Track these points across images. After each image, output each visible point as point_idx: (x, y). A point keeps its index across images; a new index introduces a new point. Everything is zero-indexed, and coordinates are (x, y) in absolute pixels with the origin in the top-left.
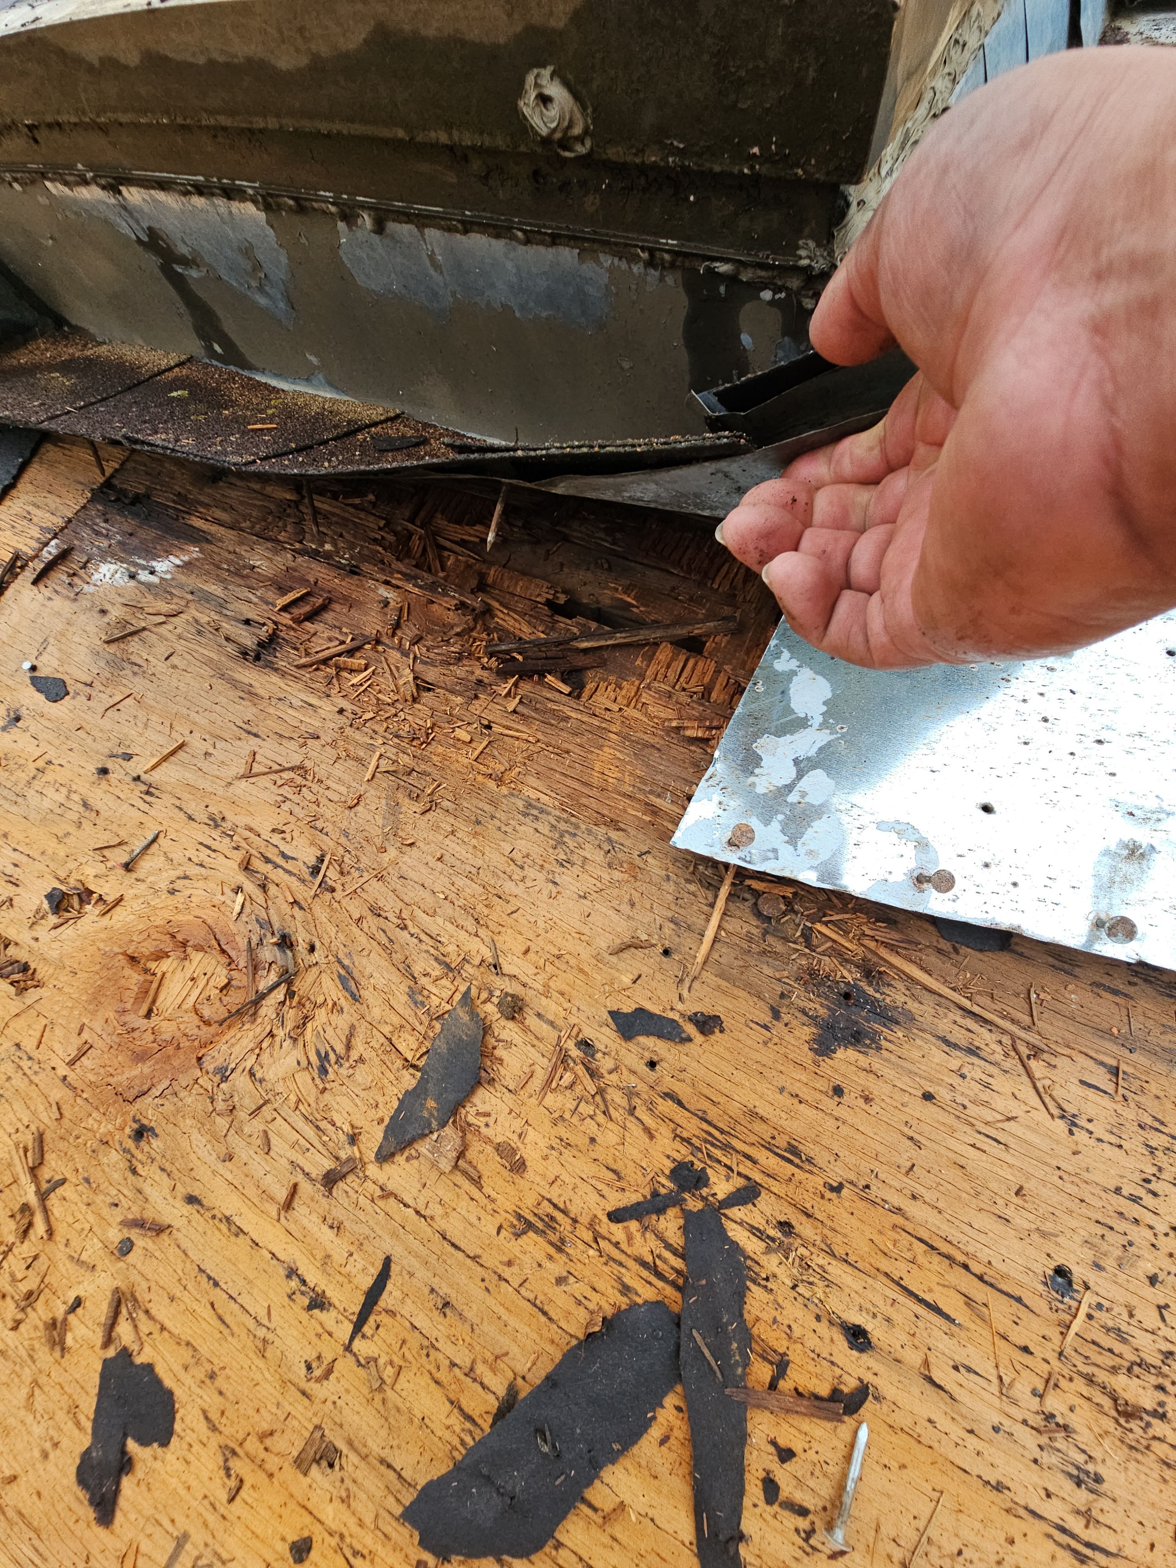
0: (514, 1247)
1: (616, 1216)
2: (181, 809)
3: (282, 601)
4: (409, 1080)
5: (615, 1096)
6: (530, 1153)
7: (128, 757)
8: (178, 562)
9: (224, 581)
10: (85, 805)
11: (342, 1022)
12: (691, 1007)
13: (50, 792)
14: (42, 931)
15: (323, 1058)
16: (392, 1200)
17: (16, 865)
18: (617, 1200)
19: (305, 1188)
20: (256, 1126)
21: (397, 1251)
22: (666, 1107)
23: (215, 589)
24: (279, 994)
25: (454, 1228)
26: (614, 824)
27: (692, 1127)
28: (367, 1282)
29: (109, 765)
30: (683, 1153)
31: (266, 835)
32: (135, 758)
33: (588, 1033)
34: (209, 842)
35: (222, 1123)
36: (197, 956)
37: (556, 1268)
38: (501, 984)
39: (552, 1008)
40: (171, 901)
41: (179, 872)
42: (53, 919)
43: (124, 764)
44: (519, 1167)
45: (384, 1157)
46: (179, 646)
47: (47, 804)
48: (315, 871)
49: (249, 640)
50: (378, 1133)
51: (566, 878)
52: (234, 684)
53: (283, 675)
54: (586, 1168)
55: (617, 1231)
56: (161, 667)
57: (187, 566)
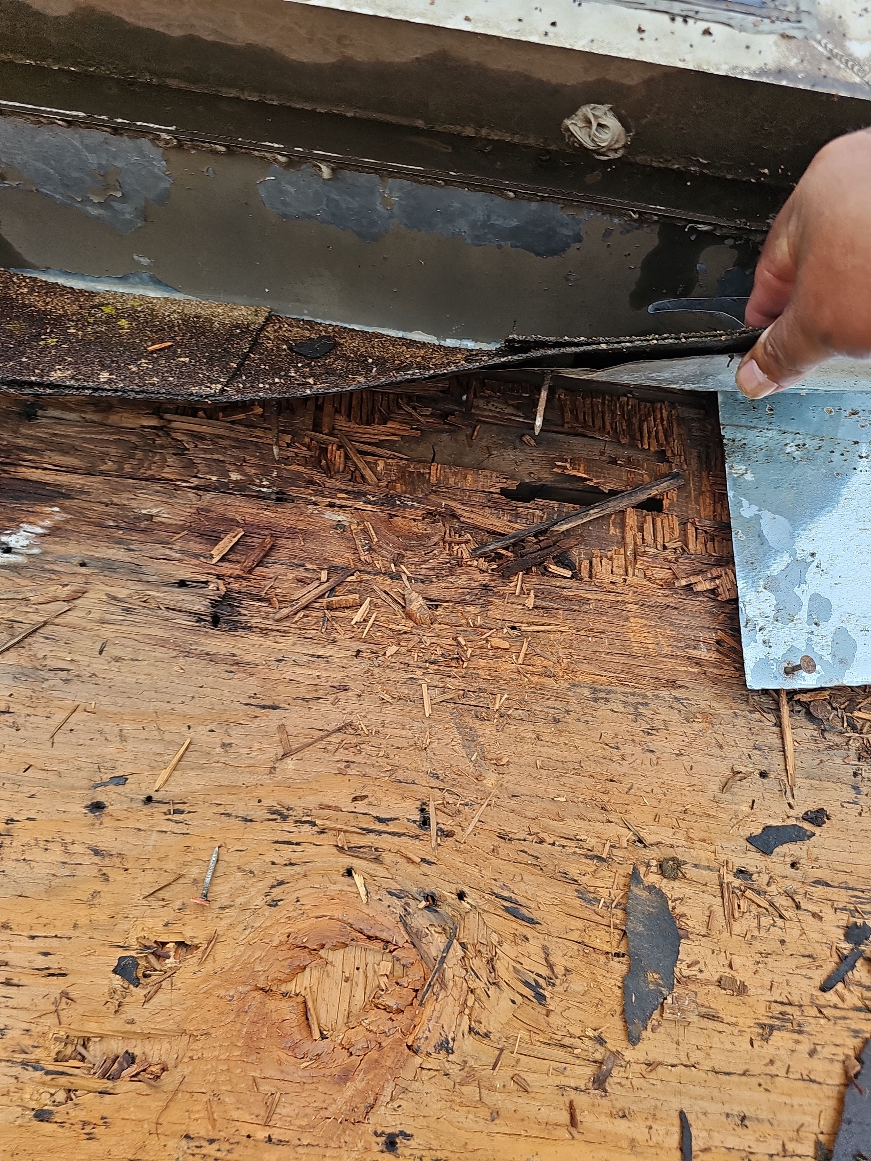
0: (769, 1050)
1: (824, 989)
2: (228, 815)
3: (218, 552)
4: (619, 967)
5: (782, 902)
6: (742, 975)
7: (121, 780)
8: (39, 530)
9: (119, 542)
10: (96, 852)
11: (534, 947)
12: (800, 811)
13: (36, 854)
14: (130, 1011)
15: (535, 987)
16: (660, 1068)
17: (46, 954)
18: (819, 976)
19: (581, 1101)
20: (503, 1074)
21: (686, 1105)
22: (819, 891)
23: (117, 554)
24: (457, 950)
25: (719, 1061)
26: (672, 684)
27: (842, 897)
28: (675, 1139)
29: (100, 797)
30: (844, 918)
31: (347, 805)
32: (131, 779)
33: (738, 862)
34: (286, 837)
35: (470, 1090)
36: (336, 957)
37: (805, 1047)
38: (653, 855)
39: (702, 854)
40: (277, 913)
41: (270, 881)
42: (139, 993)
43: (120, 789)
44: (742, 990)
45: (633, 1039)
46: (108, 632)
47: (41, 871)
48: (425, 823)
49: (200, 605)
50: (617, 1023)
51: (658, 742)
52: (212, 658)
53: (264, 631)
54: (790, 964)
55: (831, 997)
56: (99, 665)
57: (54, 531)
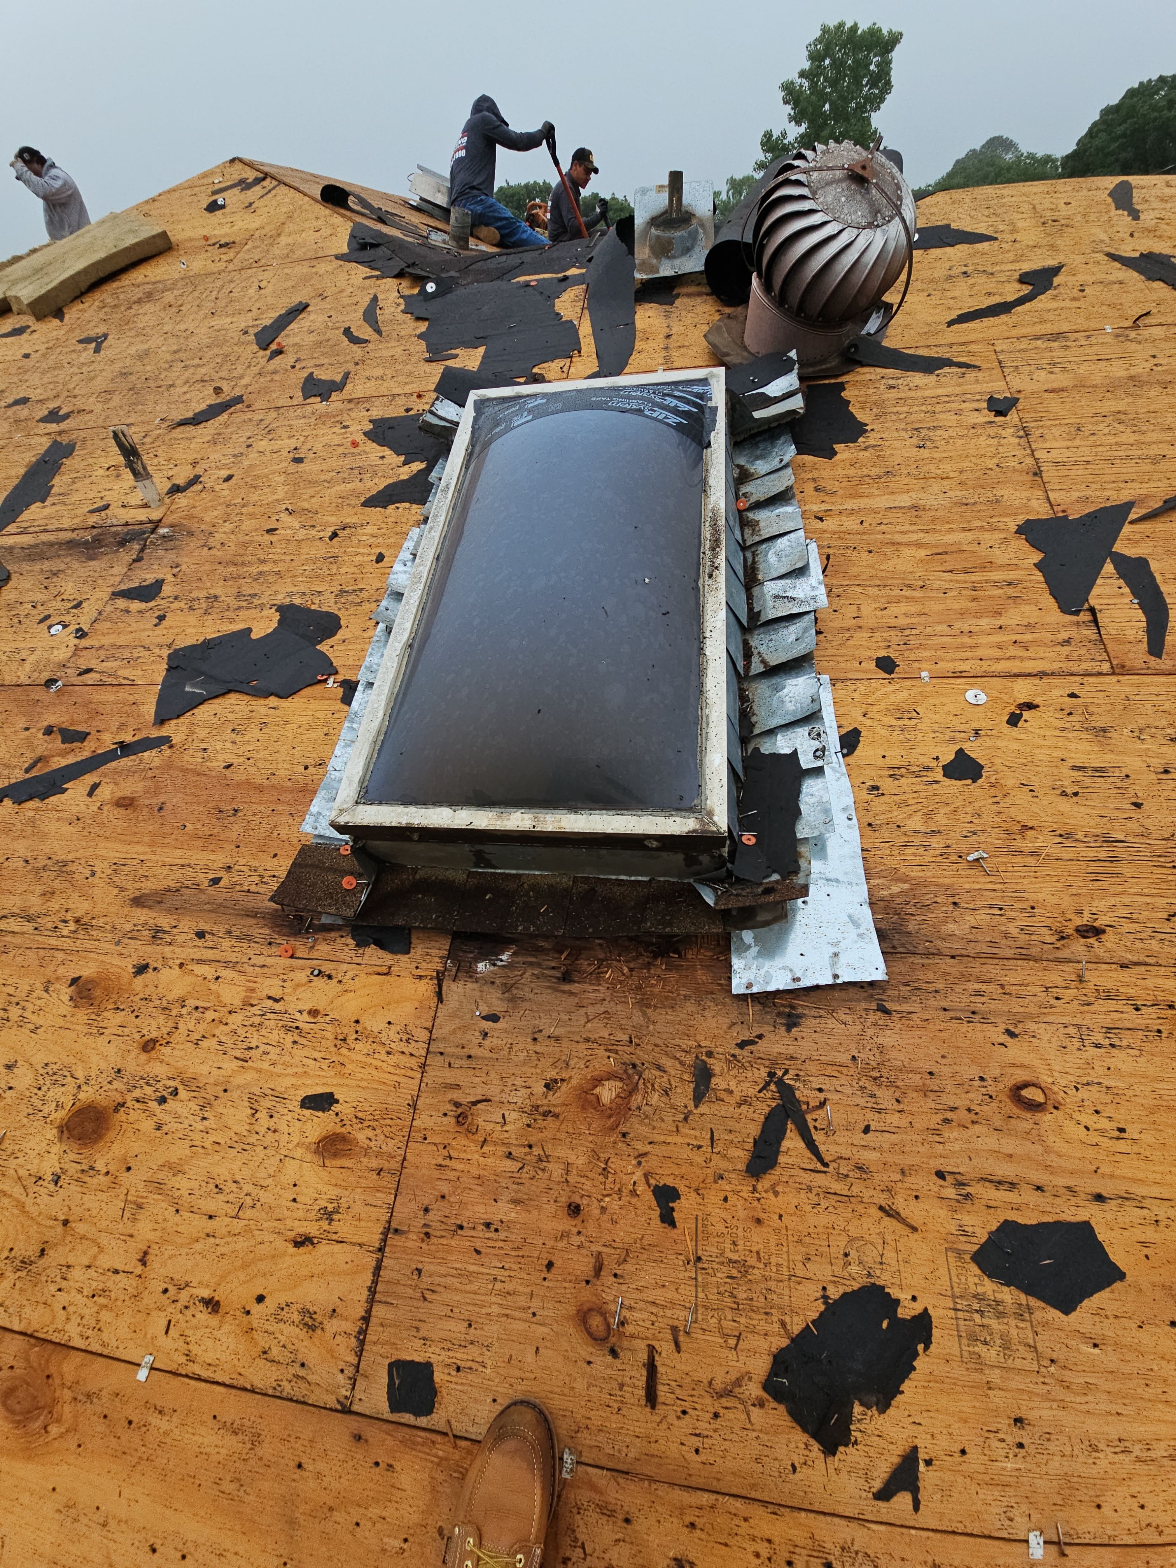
0: (740, 1111)
1: (760, 1092)
2: (572, 1041)
3: (563, 957)
4: (692, 1085)
5: (747, 1064)
6: (732, 1088)
7: (541, 1031)
8: (511, 954)
9: (534, 955)
10: (536, 1052)
11: (665, 1079)
12: (754, 1034)
14: (549, 1098)
15: (666, 1091)
16: (705, 1115)
17: (525, 1082)
18: (758, 1088)
19: (680, 1124)
20: (656, 1117)
21: (712, 1126)
22: (759, 1061)
23: (534, 960)
24: (642, 1081)
25: (723, 1113)
26: (712, 993)
27: (767, 1063)
28: (709, 1136)
29: (535, 1036)
30: (768, 1070)
31: (607, 1037)
32: (544, 1031)
33: (732, 1052)
34: (590, 1047)
35: (647, 1121)
36: (606, 1083)
37: (752, 1110)
38: (704, 1050)
39: (720, 1050)
40: (588, 1070)
41: (585, 1060)
42: (551, 1093)
43: (541, 1034)
44: (732, 1092)
45: (696, 1107)
46: (533, 985)
47: (522, 1058)
48: (631, 1042)
49: (559, 975)
50: (692, 1102)
51: (706, 1013)
52: (564, 992)
53: (579, 982)
54: (748, 1085)
55: (762, 1095)
56: (531, 996)
57: (514, 954)
